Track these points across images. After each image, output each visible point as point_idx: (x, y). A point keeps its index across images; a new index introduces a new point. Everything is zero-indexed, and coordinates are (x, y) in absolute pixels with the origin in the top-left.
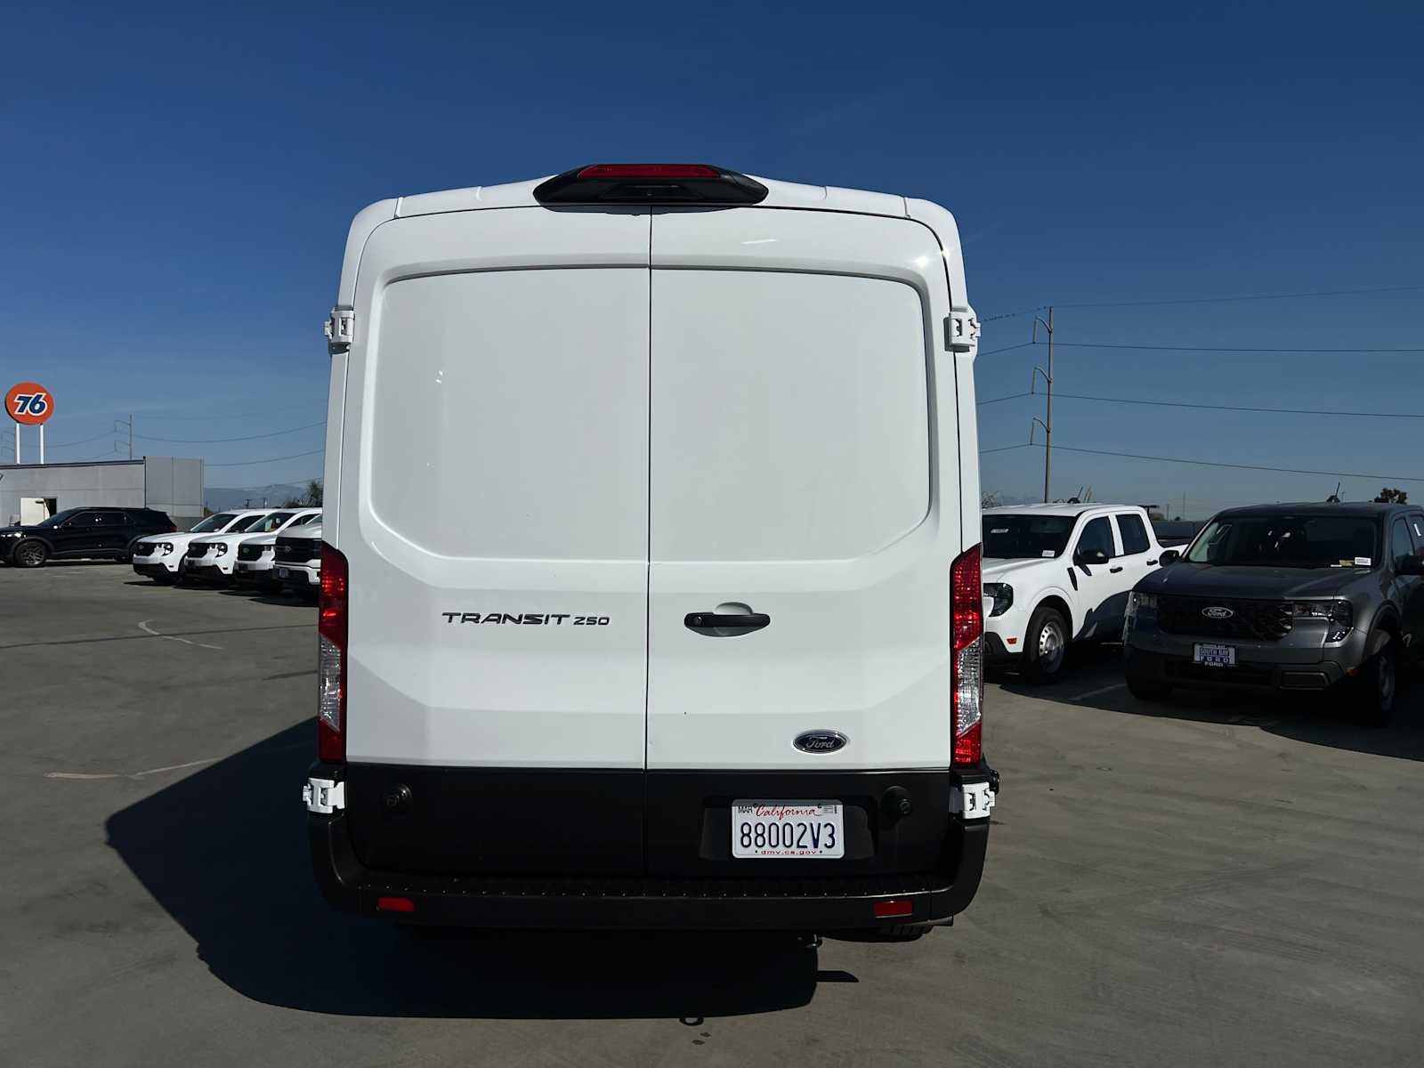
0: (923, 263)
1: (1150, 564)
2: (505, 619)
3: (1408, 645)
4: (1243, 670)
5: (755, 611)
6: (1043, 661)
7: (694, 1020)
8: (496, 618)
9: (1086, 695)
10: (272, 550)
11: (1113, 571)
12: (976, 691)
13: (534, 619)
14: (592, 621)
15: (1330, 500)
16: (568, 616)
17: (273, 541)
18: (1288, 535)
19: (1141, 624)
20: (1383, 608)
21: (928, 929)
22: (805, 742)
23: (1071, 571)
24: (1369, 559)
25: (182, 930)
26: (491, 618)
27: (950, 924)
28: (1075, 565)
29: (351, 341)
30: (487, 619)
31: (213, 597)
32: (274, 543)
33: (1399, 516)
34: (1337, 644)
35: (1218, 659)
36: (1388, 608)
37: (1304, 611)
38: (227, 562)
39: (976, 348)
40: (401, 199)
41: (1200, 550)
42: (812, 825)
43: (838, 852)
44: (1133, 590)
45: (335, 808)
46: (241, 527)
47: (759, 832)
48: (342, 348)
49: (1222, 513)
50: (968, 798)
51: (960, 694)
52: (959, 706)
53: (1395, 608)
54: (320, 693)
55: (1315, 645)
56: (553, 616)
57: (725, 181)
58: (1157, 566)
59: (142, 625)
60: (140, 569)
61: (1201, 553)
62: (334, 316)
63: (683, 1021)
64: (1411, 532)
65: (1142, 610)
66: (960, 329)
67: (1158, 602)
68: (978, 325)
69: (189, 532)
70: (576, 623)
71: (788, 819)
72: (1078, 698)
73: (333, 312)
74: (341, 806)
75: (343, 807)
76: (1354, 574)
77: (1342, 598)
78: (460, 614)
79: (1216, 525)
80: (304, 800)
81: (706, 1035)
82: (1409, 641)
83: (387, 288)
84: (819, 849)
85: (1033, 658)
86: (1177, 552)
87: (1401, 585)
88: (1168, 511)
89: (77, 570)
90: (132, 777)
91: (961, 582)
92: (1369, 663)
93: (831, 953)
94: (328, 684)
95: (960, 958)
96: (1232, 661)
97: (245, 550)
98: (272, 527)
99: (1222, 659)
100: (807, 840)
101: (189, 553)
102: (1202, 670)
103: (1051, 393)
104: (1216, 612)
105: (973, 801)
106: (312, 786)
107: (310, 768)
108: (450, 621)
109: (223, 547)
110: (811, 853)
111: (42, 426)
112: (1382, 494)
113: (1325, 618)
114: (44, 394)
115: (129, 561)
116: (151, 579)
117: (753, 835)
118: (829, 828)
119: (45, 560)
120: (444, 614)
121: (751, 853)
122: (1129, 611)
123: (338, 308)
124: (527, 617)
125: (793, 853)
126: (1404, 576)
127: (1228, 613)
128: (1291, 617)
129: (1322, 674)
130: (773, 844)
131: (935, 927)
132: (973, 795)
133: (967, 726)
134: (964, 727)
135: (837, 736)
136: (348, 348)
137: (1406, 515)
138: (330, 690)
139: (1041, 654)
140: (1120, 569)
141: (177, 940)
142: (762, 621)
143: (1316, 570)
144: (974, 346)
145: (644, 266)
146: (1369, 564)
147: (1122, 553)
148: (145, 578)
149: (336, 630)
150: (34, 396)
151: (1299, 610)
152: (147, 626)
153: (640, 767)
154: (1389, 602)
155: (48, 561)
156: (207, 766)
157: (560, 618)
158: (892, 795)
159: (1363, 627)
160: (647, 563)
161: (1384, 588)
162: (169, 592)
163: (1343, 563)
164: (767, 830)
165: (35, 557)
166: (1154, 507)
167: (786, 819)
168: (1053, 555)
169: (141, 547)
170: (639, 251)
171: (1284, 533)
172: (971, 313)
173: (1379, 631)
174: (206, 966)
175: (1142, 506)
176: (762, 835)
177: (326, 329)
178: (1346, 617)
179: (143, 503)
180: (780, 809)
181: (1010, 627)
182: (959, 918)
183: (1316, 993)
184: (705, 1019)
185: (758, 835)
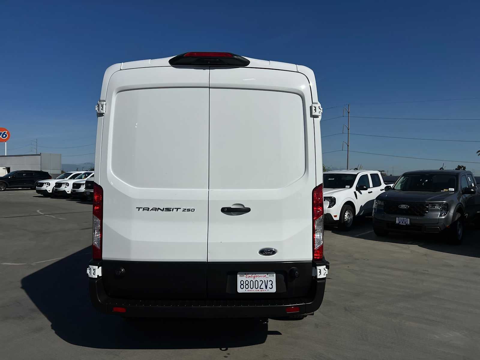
0: (303, 87)
1: (381, 190)
2: (158, 209)
3: (467, 217)
4: (412, 226)
5: (245, 207)
6: (346, 223)
7: (224, 349)
8: (155, 209)
9: (360, 235)
10: (84, 185)
11: (369, 193)
12: (321, 234)
13: (168, 210)
14: (189, 210)
15: (440, 169)
16: (180, 208)
17: (84, 182)
18: (427, 181)
19: (378, 211)
20: (459, 205)
21: (306, 316)
22: (262, 252)
23: (355, 193)
24: (454, 189)
25: (46, 319)
26: (153, 209)
27: (313, 314)
28: (356, 190)
29: (104, 112)
30: (152, 210)
31: (64, 201)
32: (85, 183)
33: (463, 174)
34: (443, 217)
35: (404, 222)
36: (460, 205)
37: (432, 206)
38: (69, 189)
39: (321, 116)
40: (123, 63)
41: (398, 185)
42: (265, 281)
43: (274, 290)
44: (376, 199)
45: (98, 276)
46: (74, 177)
47: (247, 284)
48: (101, 115)
49: (405, 174)
50: (318, 271)
51: (316, 235)
52: (315, 239)
53: (462, 205)
54: (93, 235)
55: (436, 218)
56: (175, 208)
57: (235, 58)
58: (384, 191)
59: (38, 211)
60: (39, 192)
61: (398, 186)
62: (98, 104)
63: (221, 349)
64: (467, 180)
65: (378, 206)
66: (315, 110)
67: (384, 203)
68: (322, 109)
69: (56, 179)
70: (183, 211)
71: (257, 279)
72: (358, 235)
73: (98, 102)
74: (100, 275)
75: (101, 276)
76: (448, 194)
77: (445, 202)
78: (142, 208)
79: (403, 177)
80: (87, 273)
81: (229, 354)
82: (467, 216)
83: (117, 94)
84: (267, 289)
85: (343, 222)
86: (390, 186)
87: (464, 197)
88: (388, 172)
89: (17, 192)
90: (32, 264)
91: (316, 197)
92: (454, 224)
93: (272, 324)
94: (96, 232)
95: (317, 326)
96: (409, 223)
97: (75, 185)
98: (85, 177)
99: (405, 222)
100: (263, 286)
101: (56, 186)
102: (399, 226)
103: (349, 133)
104: (403, 206)
105: (320, 272)
106: (90, 268)
107: (90, 262)
108: (139, 210)
109: (67, 184)
110: (265, 291)
111: (6, 143)
112: (458, 167)
113: (439, 209)
114: (7, 132)
115: (35, 189)
116: (42, 195)
117: (244, 285)
118: (271, 282)
119: (5, 188)
120: (137, 208)
121: (244, 291)
122: (374, 206)
123: (100, 101)
124: (166, 209)
125: (258, 290)
126: (465, 195)
127: (407, 207)
128: (428, 208)
129: (438, 227)
130: (251, 288)
131: (308, 316)
132: (320, 270)
133: (318, 246)
134: (317, 246)
135: (273, 250)
136: (104, 115)
137: (466, 174)
138: (97, 235)
139: (345, 220)
140: (371, 192)
141: (45, 322)
142: (248, 210)
143: (436, 192)
144: (320, 116)
145: (207, 87)
146: (454, 190)
147: (372, 187)
148: (40, 195)
149: (99, 213)
150: (3, 132)
151: (431, 206)
152: (40, 211)
153: (205, 261)
154: (461, 203)
155: (7, 189)
156: (58, 260)
157: (177, 209)
158: (292, 270)
159: (452, 211)
160: (208, 190)
161: (459, 198)
162: (48, 199)
163: (445, 190)
164: (249, 282)
165: (2, 188)
166: (383, 171)
167: (256, 278)
168: (349, 187)
169: (39, 184)
170: (205, 82)
171: (426, 180)
172: (319, 105)
173: (457, 213)
174: (54, 331)
175: (379, 171)
176: (248, 284)
177: (96, 108)
178: (446, 208)
179: (40, 169)
180: (254, 275)
181: (335, 212)
182: (316, 313)
183: (437, 337)
184: (228, 348)
185: (246, 284)
